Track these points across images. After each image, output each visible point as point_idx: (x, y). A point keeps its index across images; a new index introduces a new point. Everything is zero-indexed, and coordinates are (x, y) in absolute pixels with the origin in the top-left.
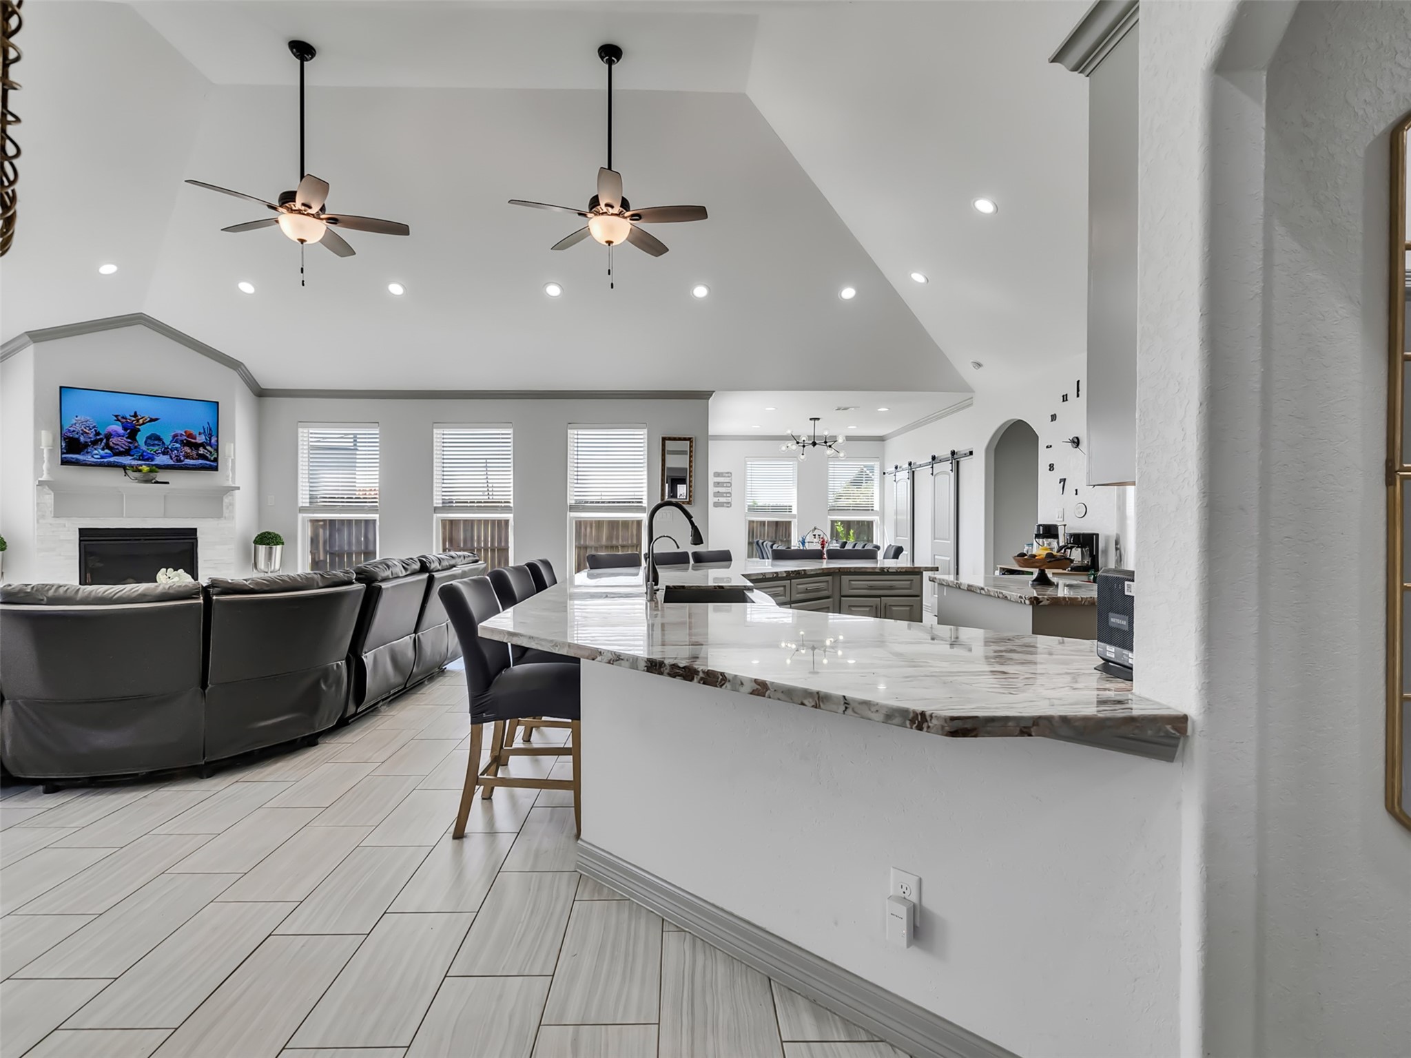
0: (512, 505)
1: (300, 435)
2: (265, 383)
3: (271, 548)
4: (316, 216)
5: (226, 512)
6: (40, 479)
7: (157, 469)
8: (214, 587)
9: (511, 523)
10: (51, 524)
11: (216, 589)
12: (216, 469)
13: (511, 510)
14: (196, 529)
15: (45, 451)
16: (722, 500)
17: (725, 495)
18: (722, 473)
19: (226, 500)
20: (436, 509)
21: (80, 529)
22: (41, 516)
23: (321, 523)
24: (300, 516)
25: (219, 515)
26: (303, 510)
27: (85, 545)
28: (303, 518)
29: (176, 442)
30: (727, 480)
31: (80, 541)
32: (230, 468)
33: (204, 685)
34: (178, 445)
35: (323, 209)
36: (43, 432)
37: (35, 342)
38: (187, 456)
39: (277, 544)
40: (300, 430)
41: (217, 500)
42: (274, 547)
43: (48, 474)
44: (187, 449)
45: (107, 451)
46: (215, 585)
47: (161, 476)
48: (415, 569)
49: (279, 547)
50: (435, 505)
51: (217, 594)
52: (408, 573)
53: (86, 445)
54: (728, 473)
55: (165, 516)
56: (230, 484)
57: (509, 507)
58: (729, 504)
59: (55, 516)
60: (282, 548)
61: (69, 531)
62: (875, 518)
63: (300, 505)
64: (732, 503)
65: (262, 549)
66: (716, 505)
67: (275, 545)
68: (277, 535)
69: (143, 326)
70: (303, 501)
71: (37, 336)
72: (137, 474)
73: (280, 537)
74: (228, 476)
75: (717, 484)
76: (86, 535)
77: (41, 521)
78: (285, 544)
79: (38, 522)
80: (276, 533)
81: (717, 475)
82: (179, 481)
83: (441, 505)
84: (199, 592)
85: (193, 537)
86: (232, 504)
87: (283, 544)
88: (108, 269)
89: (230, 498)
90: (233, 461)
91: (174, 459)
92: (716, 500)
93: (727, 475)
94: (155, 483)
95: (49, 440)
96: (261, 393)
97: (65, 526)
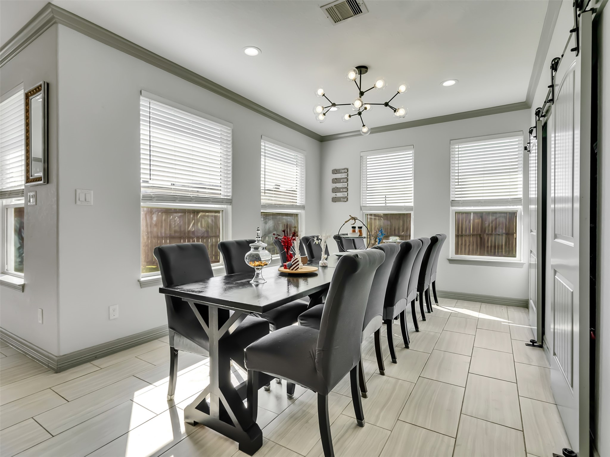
16: (339, 195)
17: (342, 190)
18: (339, 170)
30: (344, 175)
54: (344, 169)
58: (346, 199)
62: (519, 208)
64: (349, 197)
66: (335, 200)
75: (335, 181)
81: (335, 172)
92: (334, 195)
93: (343, 171)
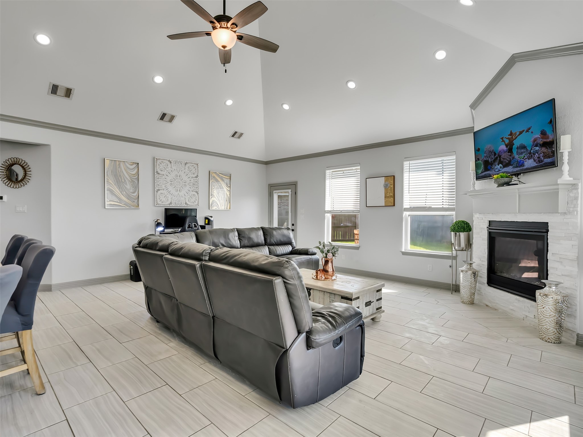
5: (570, 207)
10: (478, 218)
14: (548, 223)
19: (570, 194)
21: (489, 221)
27: (490, 232)
29: (536, 146)
31: (489, 229)
34: (537, 148)
37: (474, 110)
38: (545, 156)
43: (473, 187)
44: (544, 149)
45: (500, 165)
53: (492, 164)
56: (566, 177)
61: (484, 222)
69: (518, 63)
71: (474, 106)
74: (564, 171)
76: (491, 225)
85: (546, 231)
91: (537, 161)
97: (483, 219)
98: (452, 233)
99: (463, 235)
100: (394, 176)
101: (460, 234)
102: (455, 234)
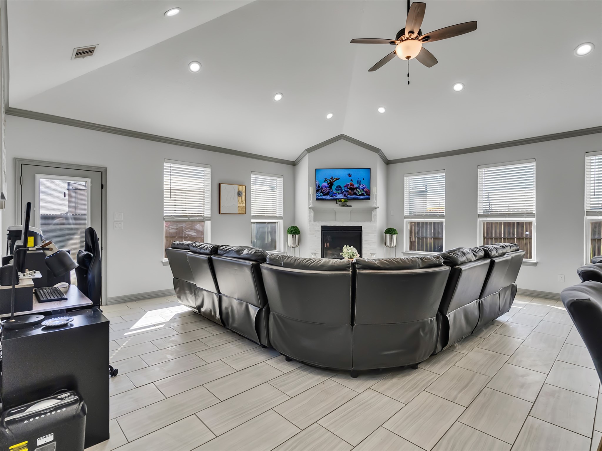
0: (534, 212)
1: (405, 180)
2: (390, 158)
3: (392, 236)
4: (416, 38)
5: (373, 219)
6: (310, 206)
7: (347, 200)
8: (358, 264)
9: (534, 224)
10: (313, 224)
11: (359, 265)
12: (369, 199)
13: (534, 215)
14: (361, 226)
15: (311, 195)
19: (373, 213)
20: (479, 216)
21: (322, 226)
22: (310, 221)
23: (413, 224)
24: (405, 220)
25: (370, 220)
26: (406, 217)
27: (323, 233)
28: (406, 221)
31: (322, 231)
32: (375, 198)
33: (352, 324)
35: (420, 33)
36: (311, 188)
37: (308, 153)
39: (395, 234)
40: (405, 178)
41: (370, 213)
42: (393, 235)
43: (312, 204)
46: (358, 263)
47: (349, 203)
48: (481, 256)
49: (395, 235)
50: (479, 213)
51: (360, 269)
52: (477, 258)
55: (350, 221)
56: (375, 205)
57: (532, 213)
59: (314, 221)
60: (397, 235)
61: (318, 227)
63: (405, 215)
65: (388, 236)
67: (393, 234)
68: (395, 229)
69: (343, 140)
70: (406, 213)
71: (309, 150)
72: (340, 203)
73: (396, 230)
74: (374, 202)
76: (324, 228)
77: (310, 223)
78: (398, 234)
79: (309, 223)
80: (394, 228)
82: (356, 205)
83: (482, 213)
84: (350, 266)
85: (361, 230)
86: (376, 215)
87: (397, 234)
88: (330, 116)
89: (375, 212)
90: (376, 195)
94: (347, 206)
95: (312, 190)
96: (388, 162)
97: (317, 225)
98: (290, 236)
99: (297, 236)
100: (245, 186)
101: (295, 236)
102: (292, 235)
